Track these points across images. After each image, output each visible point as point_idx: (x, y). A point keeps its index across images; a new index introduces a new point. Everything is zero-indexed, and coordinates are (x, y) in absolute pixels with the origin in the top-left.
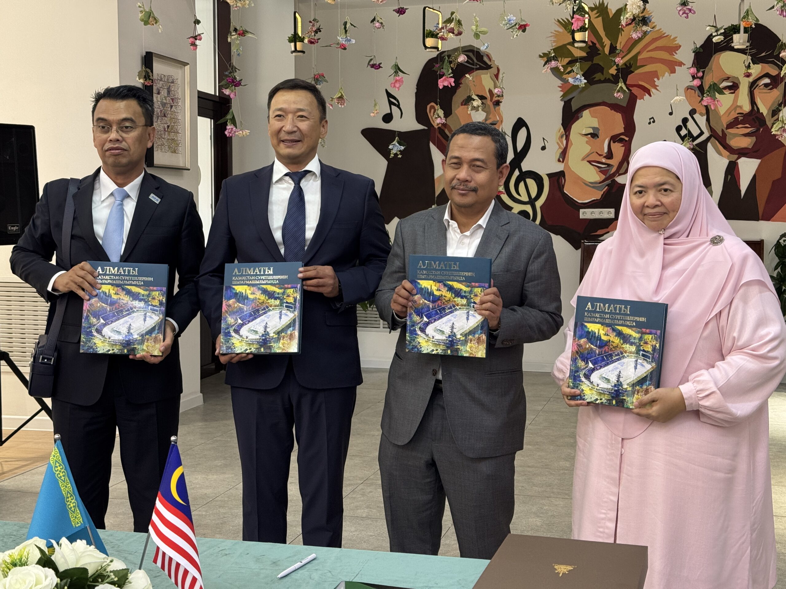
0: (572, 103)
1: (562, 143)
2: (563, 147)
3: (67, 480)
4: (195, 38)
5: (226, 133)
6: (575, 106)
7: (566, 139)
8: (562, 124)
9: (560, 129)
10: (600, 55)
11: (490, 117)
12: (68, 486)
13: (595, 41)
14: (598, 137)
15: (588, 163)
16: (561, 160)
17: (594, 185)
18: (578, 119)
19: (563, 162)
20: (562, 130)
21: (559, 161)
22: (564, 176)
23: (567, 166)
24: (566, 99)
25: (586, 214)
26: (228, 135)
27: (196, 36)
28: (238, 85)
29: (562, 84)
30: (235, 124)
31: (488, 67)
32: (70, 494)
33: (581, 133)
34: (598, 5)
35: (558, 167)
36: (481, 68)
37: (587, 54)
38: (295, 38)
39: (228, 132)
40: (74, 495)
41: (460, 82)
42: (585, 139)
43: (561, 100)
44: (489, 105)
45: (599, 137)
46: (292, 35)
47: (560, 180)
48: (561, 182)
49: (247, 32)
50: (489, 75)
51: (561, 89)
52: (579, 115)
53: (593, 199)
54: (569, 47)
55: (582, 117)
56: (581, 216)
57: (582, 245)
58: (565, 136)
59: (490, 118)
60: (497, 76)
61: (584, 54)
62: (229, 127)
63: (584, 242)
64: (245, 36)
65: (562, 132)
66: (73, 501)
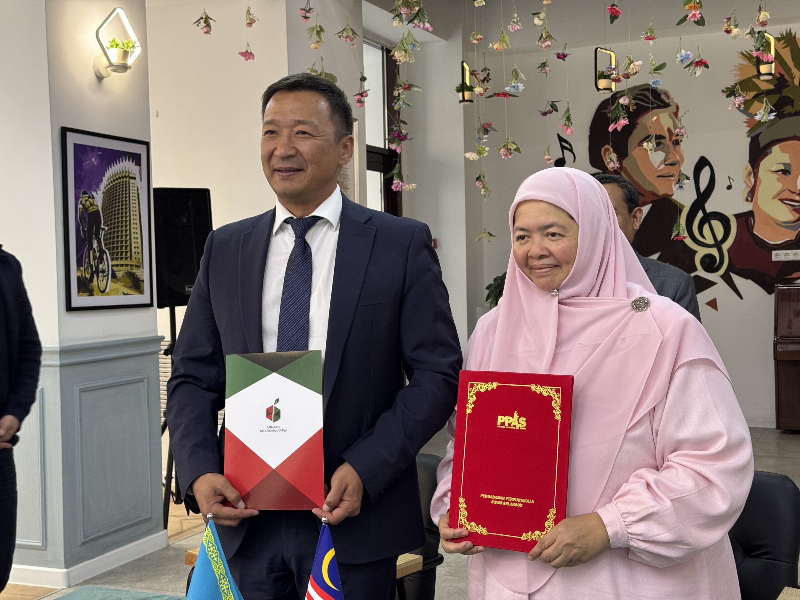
0: (760, 139)
1: (750, 181)
2: (751, 186)
3: (220, 561)
4: (361, 95)
5: (393, 187)
6: (763, 142)
7: (754, 177)
8: (750, 162)
9: (747, 167)
10: (789, 87)
11: (669, 157)
12: (221, 567)
13: (783, 72)
14: (790, 174)
15: (780, 202)
16: (749, 199)
17: (787, 225)
18: (766, 155)
19: (752, 201)
20: (750, 167)
21: (747, 200)
22: (753, 216)
23: (756, 205)
24: (753, 134)
25: (779, 256)
26: (394, 190)
27: (362, 93)
28: (404, 139)
29: (748, 119)
30: (401, 178)
31: (666, 105)
32: (223, 575)
33: (770, 169)
34: (785, 35)
35: (747, 207)
36: (659, 107)
37: (775, 86)
38: (463, 88)
39: (395, 187)
40: (227, 576)
41: (636, 122)
42: (776, 176)
43: (748, 136)
44: (668, 146)
45: (792, 174)
46: (460, 84)
47: (749, 221)
48: (750, 224)
49: (413, 86)
50: (667, 113)
51: (747, 125)
52: (768, 151)
53: (787, 240)
54: (755, 80)
55: (771, 153)
56: (774, 259)
57: (776, 289)
58: (752, 175)
59: (670, 159)
60: (676, 114)
61: (771, 87)
62: (396, 181)
63: (778, 286)
64: (410, 90)
65: (750, 170)
66: (226, 583)
